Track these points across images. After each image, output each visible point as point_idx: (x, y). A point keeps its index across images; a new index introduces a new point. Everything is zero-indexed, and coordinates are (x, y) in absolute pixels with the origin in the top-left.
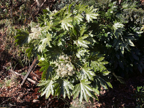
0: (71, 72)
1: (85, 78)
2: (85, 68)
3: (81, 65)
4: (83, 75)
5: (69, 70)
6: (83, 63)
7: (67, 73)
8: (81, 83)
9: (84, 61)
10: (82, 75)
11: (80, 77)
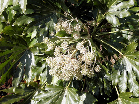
0: (90, 67)
1: (130, 81)
2: (130, 54)
3: (120, 47)
4: (125, 73)
5: (84, 60)
6: (125, 41)
7: (81, 69)
8: (119, 99)
9: (127, 34)
10: (121, 75)
11: (117, 81)
